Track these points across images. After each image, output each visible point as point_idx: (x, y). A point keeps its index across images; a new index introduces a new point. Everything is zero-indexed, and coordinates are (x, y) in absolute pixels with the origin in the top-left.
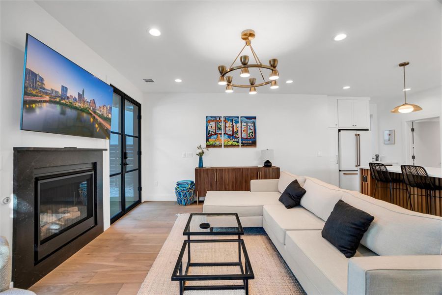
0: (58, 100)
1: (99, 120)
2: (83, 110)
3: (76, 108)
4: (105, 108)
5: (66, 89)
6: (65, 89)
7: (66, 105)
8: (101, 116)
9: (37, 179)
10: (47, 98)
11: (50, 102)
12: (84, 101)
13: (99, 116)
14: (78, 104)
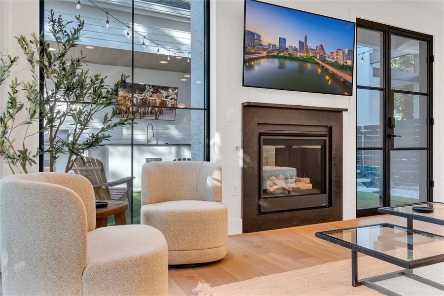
0: (275, 54)
1: (331, 69)
2: (305, 60)
3: (297, 59)
4: (341, 53)
5: (284, 40)
6: (282, 41)
7: (285, 58)
8: (335, 65)
9: (261, 134)
10: (265, 54)
11: (268, 57)
12: (307, 50)
13: (331, 64)
14: (299, 55)
